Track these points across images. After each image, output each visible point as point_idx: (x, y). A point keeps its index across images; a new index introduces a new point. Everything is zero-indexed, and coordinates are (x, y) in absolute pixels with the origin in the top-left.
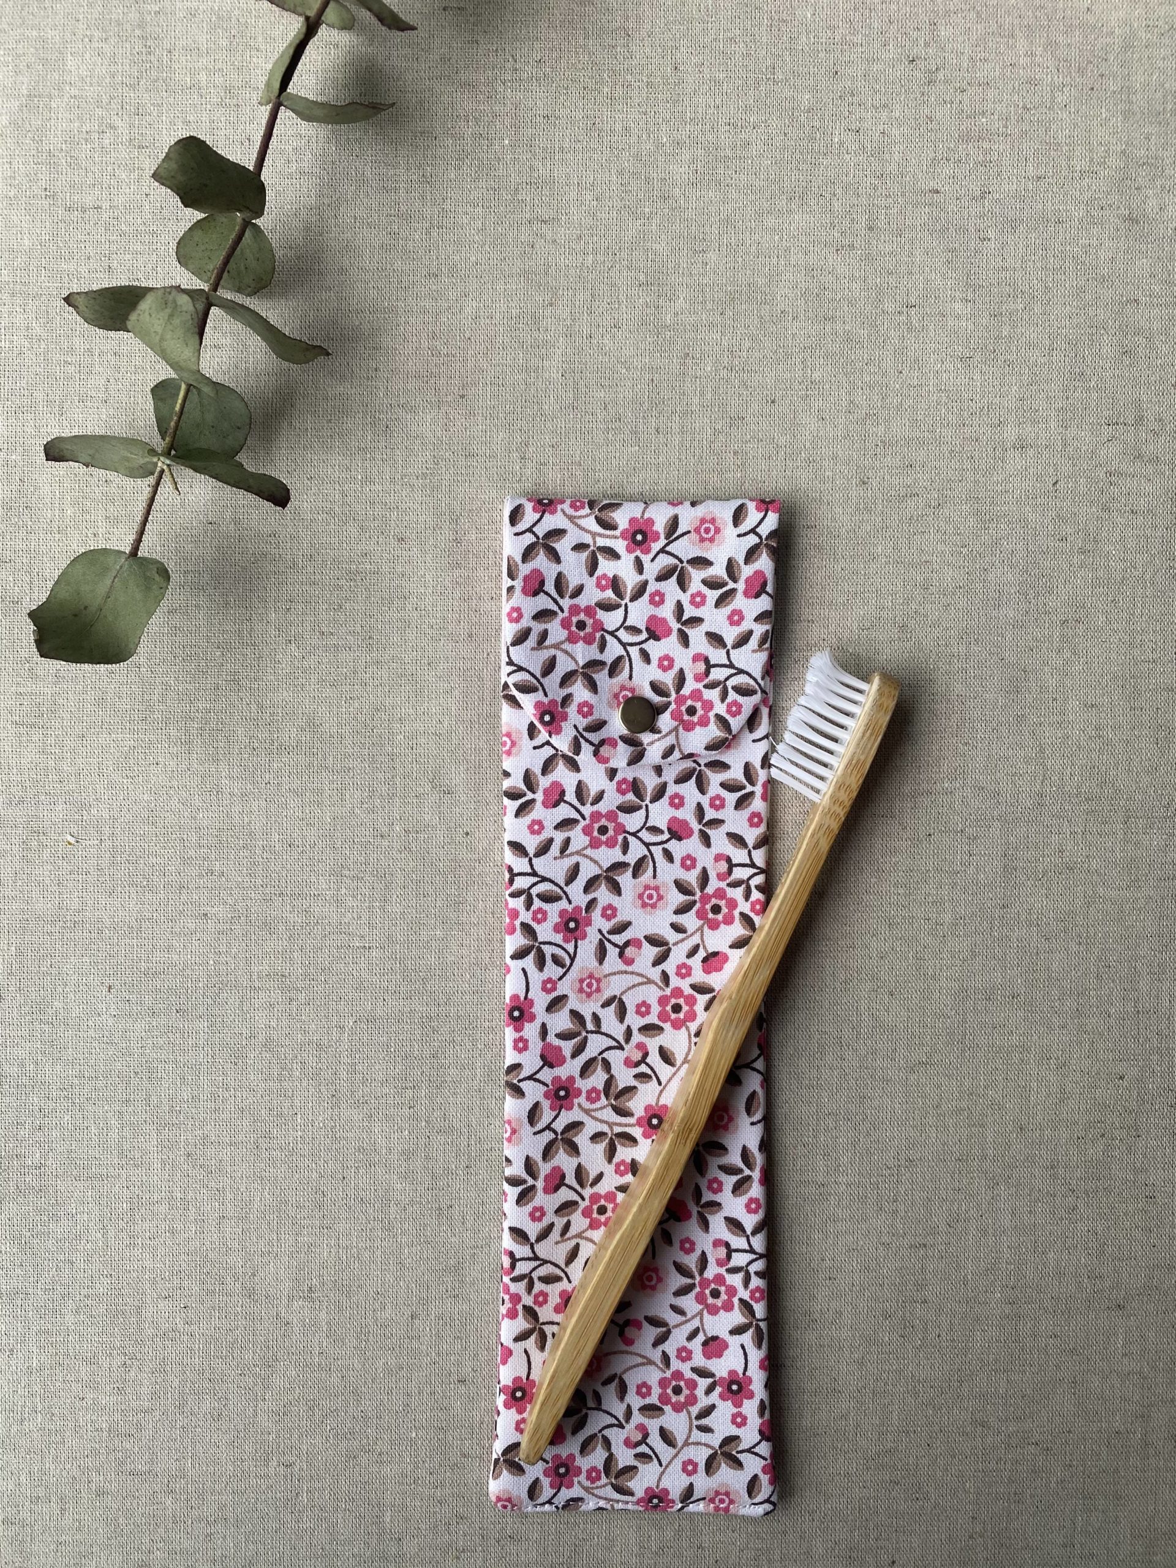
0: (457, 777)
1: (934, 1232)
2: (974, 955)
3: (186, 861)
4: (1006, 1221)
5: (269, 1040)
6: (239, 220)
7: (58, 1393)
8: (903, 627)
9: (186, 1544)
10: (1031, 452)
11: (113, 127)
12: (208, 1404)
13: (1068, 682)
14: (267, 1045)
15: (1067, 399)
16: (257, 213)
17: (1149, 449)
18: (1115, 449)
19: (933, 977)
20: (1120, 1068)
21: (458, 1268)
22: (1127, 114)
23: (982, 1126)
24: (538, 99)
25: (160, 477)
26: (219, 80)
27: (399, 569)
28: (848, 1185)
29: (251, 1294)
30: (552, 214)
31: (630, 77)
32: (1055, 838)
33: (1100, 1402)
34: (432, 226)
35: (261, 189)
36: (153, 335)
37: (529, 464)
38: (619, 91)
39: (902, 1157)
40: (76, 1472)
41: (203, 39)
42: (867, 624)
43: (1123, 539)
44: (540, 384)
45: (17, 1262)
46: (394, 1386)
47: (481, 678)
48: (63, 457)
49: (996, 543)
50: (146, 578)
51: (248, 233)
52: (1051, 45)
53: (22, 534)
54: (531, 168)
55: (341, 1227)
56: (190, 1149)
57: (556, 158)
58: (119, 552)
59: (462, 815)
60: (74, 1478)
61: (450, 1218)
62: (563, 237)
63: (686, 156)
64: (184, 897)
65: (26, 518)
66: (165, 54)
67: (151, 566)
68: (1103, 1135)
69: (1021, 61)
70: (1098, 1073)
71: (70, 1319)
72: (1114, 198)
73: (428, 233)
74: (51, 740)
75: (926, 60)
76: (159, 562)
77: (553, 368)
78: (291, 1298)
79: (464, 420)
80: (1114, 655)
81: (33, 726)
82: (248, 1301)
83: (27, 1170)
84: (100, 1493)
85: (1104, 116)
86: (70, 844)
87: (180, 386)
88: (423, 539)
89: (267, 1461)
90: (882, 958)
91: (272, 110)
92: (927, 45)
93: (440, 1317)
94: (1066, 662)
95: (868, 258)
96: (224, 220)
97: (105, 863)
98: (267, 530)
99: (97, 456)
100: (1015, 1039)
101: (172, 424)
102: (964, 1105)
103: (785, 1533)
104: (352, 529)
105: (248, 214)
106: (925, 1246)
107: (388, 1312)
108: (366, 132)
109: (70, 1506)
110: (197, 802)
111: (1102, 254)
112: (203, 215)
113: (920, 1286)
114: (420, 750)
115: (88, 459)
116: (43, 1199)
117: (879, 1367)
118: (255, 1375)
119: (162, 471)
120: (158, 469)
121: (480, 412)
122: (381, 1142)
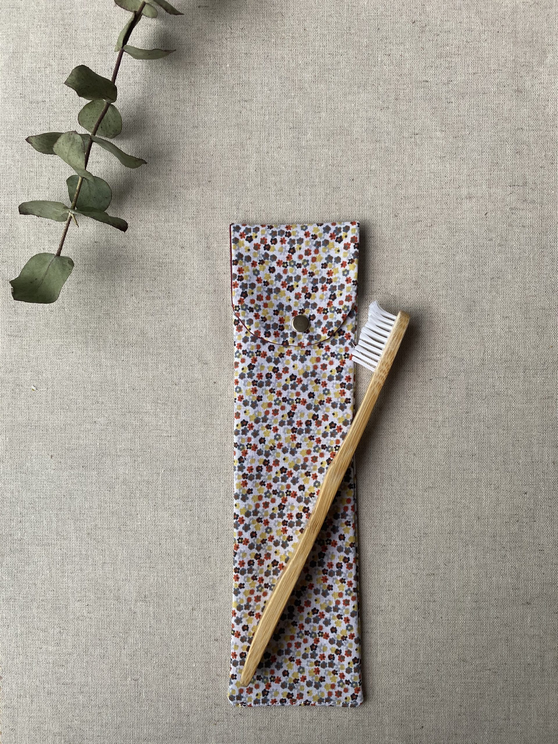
0: (209, 356)
1: (438, 568)
2: (453, 436)
3: (86, 397)
4: (472, 562)
5: (125, 479)
6: (105, 103)
7: (29, 646)
8: (416, 282)
9: (89, 718)
10: (474, 200)
11: (50, 65)
12: (98, 651)
13: (495, 307)
14: (124, 482)
15: (491, 174)
16: (113, 99)
17: (530, 197)
18: (513, 197)
19: (435, 447)
20: (525, 489)
21: (213, 586)
22: (515, 43)
23: (460, 517)
24: (242, 46)
25: (70, 220)
26: (98, 42)
27: (182, 261)
28: (397, 546)
29: (118, 599)
30: (250, 98)
31: (284, 34)
32: (491, 380)
33: (520, 649)
34: (195, 105)
35: (115, 89)
36: (65, 153)
37: (241, 211)
38: (279, 41)
39: (422, 532)
40: (38, 683)
41: (90, 25)
42: (399, 282)
43: (519, 239)
44: (245, 175)
45: (11, 585)
46: (185, 643)
47: (220, 311)
48: (27, 212)
49: (459, 242)
50: (63, 265)
51: (109, 109)
52: (478, 12)
53: (11, 249)
54: (240, 77)
55: (160, 567)
56: (89, 531)
57: (251, 72)
58: (52, 254)
59: (212, 374)
60: (37, 686)
61: (209, 562)
62: (254, 108)
63: (311, 69)
64: (85, 414)
65: (13, 242)
66: (73, 32)
67: (66, 260)
68: (518, 521)
69: (465, 21)
70: (514, 491)
71: (35, 611)
72: (510, 81)
73: (193, 108)
74: (24, 343)
75: (420, 21)
76: (70, 258)
77: (251, 168)
78: (136, 601)
79: (210, 192)
80: (516, 294)
81: (16, 336)
82: (116, 602)
83: (15, 542)
84: (49, 693)
85: (504, 44)
86: (33, 390)
87: (79, 178)
88: (193, 247)
89: (126, 678)
90: (410, 437)
91: (120, 53)
92: (420, 14)
93: (206, 610)
94: (494, 297)
95: (396, 112)
96: (99, 103)
97: (49, 399)
98: (121, 245)
99: (43, 211)
100: (474, 475)
101: (75, 195)
102: (450, 507)
103: (370, 712)
104: (160, 244)
105: (109, 100)
106: (434, 574)
107: (182, 607)
108: (164, 63)
109: (35, 700)
110: (91, 369)
111: (505, 108)
112: (89, 101)
113: (432, 594)
114: (192, 344)
115: (39, 214)
116: (22, 555)
117: (413, 633)
118: (120, 637)
119: (71, 217)
120: (69, 216)
121: (218, 188)
122: (177, 527)
